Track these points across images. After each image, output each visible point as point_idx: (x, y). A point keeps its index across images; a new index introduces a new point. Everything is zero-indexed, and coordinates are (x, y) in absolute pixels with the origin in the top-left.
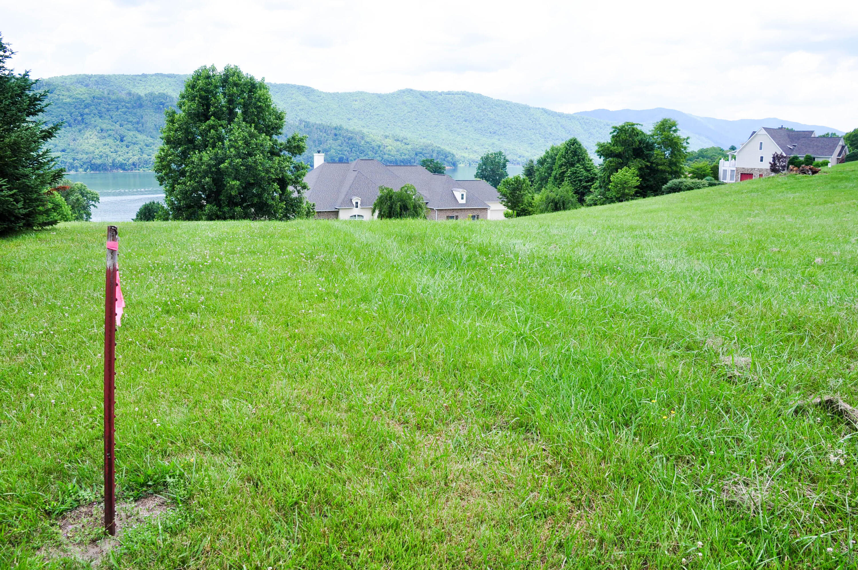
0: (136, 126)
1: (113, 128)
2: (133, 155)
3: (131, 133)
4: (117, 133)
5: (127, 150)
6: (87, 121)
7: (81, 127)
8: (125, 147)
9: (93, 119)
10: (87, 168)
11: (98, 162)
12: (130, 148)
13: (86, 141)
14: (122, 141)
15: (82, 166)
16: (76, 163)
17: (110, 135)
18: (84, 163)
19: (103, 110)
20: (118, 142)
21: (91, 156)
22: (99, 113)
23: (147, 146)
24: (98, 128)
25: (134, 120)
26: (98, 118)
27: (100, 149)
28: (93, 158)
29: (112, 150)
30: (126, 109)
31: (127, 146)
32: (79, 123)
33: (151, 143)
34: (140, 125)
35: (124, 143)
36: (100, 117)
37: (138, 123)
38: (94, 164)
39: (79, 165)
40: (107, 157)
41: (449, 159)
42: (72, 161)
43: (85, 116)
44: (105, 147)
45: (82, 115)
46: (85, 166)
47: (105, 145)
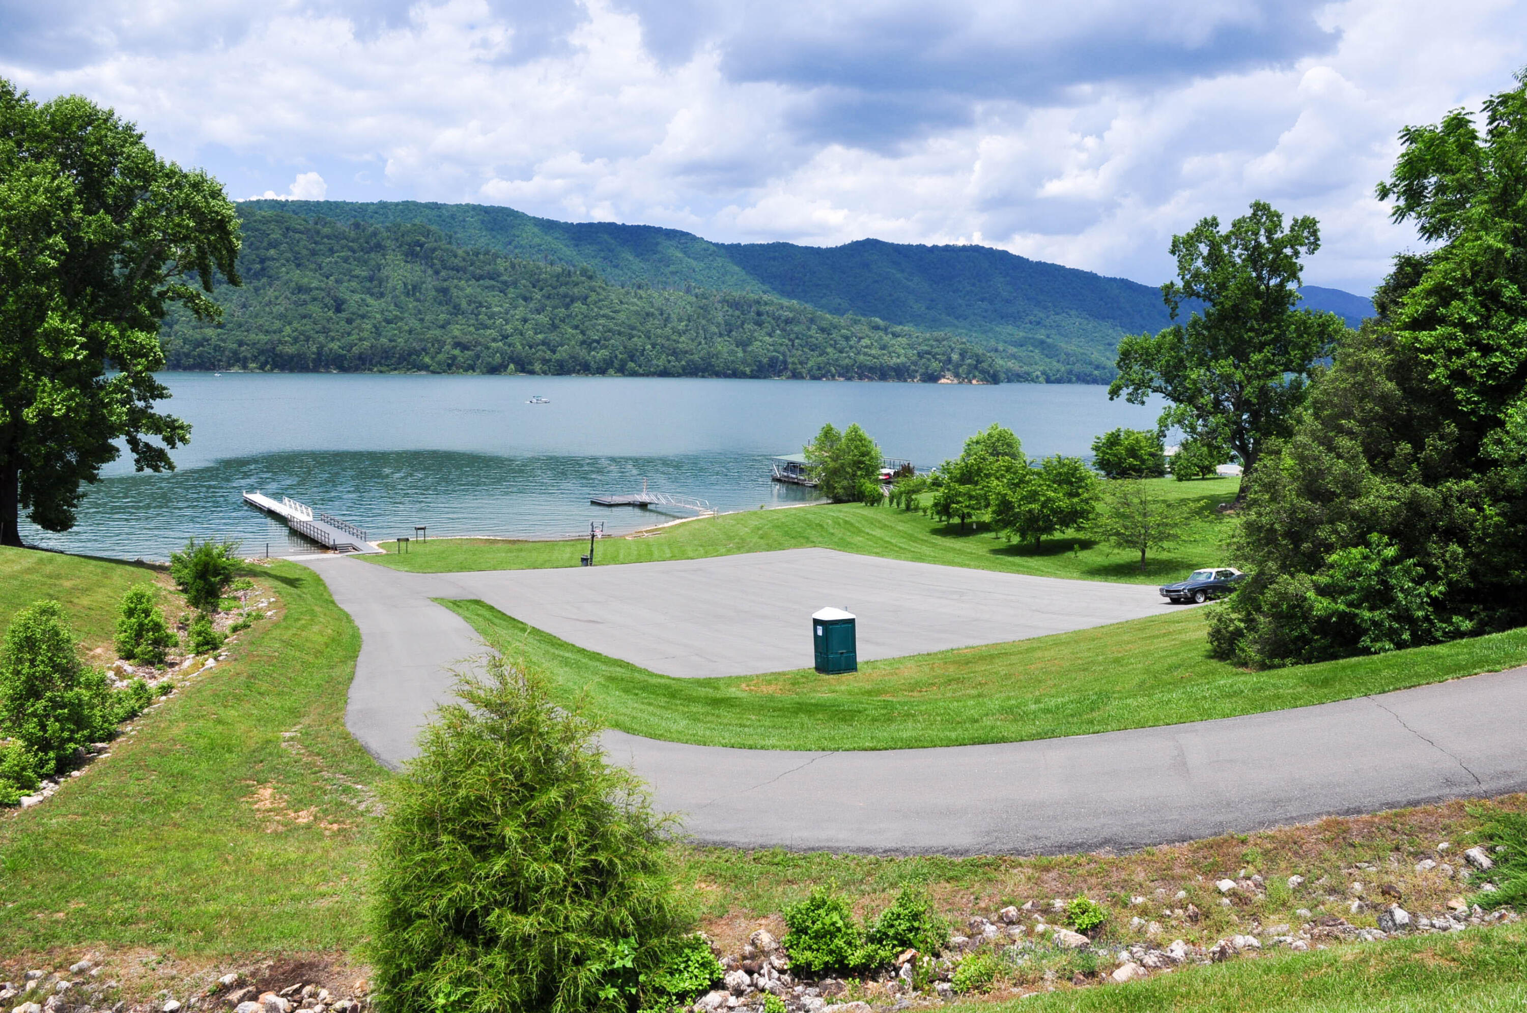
0: (368, 284)
1: (323, 286)
2: (361, 340)
3: (357, 297)
4: (329, 295)
5: (348, 328)
6: (272, 272)
7: (260, 284)
8: (343, 323)
9: (284, 269)
10: (267, 363)
11: (290, 350)
12: (354, 324)
13: (267, 309)
14: (338, 310)
15: (255, 359)
16: (244, 351)
17: (314, 299)
18: (262, 352)
19: (305, 252)
20: (330, 313)
21: (276, 337)
22: (296, 259)
23: (389, 322)
24: (293, 285)
25: (364, 274)
26: (293, 266)
27: (295, 325)
28: (280, 342)
29: (318, 328)
30: (350, 253)
31: (349, 321)
32: (257, 276)
33: (396, 316)
34: (375, 282)
35: (343, 315)
36: (298, 266)
37: (371, 279)
38: (281, 355)
39: (249, 355)
40: (307, 340)
41: (985, 365)
42: (235, 346)
43: (268, 263)
44: (304, 321)
45: (262, 261)
46: (262, 359)
47: (304, 317)
